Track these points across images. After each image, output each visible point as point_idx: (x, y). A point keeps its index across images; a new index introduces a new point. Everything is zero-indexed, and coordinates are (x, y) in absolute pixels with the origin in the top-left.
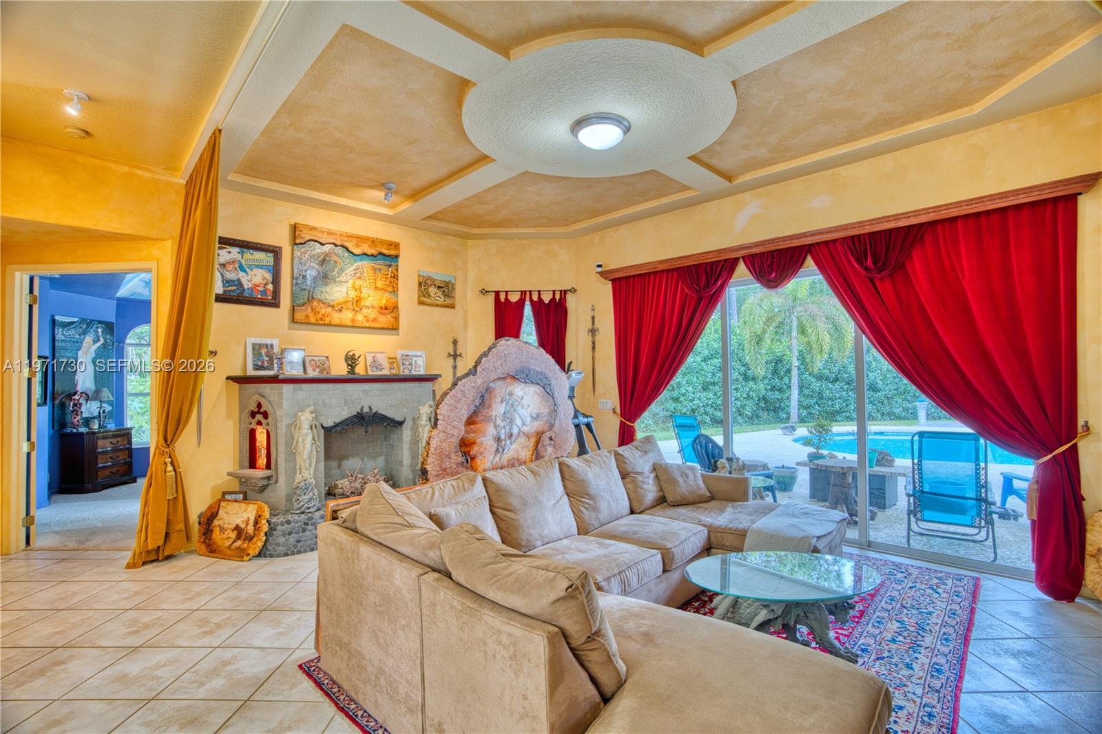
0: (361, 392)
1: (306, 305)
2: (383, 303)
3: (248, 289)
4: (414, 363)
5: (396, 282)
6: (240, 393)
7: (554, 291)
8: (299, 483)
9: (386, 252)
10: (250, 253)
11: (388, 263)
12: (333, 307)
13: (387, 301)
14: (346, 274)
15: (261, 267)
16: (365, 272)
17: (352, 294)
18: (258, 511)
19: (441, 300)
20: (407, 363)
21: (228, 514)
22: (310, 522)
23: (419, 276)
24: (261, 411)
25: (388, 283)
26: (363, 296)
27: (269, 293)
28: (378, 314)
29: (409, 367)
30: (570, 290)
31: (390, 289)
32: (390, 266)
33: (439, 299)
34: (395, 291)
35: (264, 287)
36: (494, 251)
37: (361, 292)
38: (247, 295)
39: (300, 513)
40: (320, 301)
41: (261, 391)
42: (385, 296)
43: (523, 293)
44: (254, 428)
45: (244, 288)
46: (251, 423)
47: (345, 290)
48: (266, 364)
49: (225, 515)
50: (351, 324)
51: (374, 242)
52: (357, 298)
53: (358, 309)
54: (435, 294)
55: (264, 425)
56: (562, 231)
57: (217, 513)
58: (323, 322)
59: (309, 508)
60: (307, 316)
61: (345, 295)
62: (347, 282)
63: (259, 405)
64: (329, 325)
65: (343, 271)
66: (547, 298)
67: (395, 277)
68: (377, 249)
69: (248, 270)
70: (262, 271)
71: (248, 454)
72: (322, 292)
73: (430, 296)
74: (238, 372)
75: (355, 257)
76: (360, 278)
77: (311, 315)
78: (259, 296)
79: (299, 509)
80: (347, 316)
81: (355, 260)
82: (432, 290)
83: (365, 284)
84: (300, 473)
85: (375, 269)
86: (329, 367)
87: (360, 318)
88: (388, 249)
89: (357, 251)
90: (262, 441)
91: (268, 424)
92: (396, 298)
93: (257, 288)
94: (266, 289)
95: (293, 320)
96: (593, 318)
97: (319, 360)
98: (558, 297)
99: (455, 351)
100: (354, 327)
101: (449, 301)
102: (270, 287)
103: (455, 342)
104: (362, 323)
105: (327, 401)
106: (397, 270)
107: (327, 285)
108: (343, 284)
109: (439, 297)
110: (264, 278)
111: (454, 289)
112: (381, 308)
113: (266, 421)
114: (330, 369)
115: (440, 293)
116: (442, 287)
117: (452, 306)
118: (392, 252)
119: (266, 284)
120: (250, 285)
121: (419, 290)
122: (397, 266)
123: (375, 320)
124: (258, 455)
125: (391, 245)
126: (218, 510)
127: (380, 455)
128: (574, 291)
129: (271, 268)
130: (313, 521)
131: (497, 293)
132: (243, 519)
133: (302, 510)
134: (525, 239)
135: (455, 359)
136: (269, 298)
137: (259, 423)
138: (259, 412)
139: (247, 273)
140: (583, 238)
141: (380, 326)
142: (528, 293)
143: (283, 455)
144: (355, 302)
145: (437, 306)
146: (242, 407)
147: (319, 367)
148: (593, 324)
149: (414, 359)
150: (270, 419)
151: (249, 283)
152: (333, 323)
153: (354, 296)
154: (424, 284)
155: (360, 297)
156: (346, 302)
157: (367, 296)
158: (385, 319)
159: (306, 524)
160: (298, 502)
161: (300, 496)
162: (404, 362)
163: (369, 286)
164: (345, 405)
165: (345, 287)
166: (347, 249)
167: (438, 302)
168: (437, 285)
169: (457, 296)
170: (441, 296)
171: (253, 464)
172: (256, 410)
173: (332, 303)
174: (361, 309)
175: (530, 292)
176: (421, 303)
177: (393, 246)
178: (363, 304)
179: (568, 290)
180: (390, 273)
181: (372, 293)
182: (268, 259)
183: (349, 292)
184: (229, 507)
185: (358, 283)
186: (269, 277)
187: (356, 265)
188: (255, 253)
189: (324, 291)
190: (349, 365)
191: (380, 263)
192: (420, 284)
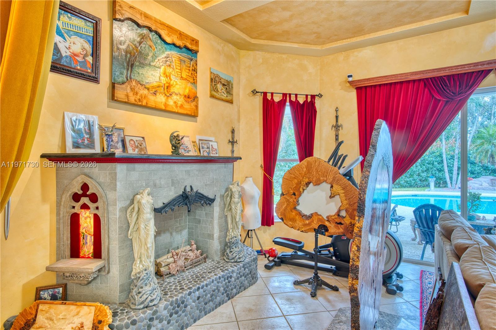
0: (184, 172)
1: (126, 84)
2: (187, 92)
3: (66, 57)
4: (211, 147)
5: (196, 74)
6: (57, 174)
7: (307, 96)
8: (139, 273)
9: (189, 46)
10: (68, 17)
11: (190, 56)
12: (148, 89)
13: (189, 91)
14: (159, 60)
15: (80, 35)
16: (174, 60)
17: (164, 80)
18: (96, 316)
19: (224, 96)
20: (205, 146)
21: (51, 320)
22: (155, 317)
23: (211, 73)
24: (88, 193)
25: (190, 75)
26: (172, 82)
27: (89, 66)
28: (184, 101)
29: (207, 150)
30: (318, 96)
31: (191, 80)
32: (191, 60)
33: (223, 94)
34: (194, 83)
35: (84, 58)
36: (261, 61)
37: (171, 80)
38: (65, 64)
39: (144, 308)
40: (139, 83)
41: (86, 171)
42: (188, 86)
43: (285, 95)
44: (78, 212)
45: (61, 54)
46: (74, 207)
47: (158, 75)
48: (86, 142)
49: (46, 321)
50: (163, 108)
51: (181, 35)
52: (167, 85)
53: (168, 95)
54: (221, 90)
55: (92, 209)
56: (319, 48)
57: (35, 320)
58: (140, 103)
59: (152, 301)
60: (127, 96)
61: (158, 79)
62: (160, 68)
63: (85, 187)
64: (146, 107)
65: (156, 57)
66: (301, 100)
67: (195, 70)
68: (184, 42)
69: (65, 35)
70: (82, 40)
71: (69, 242)
72: (139, 73)
73: (218, 91)
74: (55, 150)
75: (166, 46)
76: (170, 66)
77: (131, 94)
78: (79, 68)
79: (142, 303)
80: (160, 100)
81: (166, 48)
82: (219, 86)
83: (173, 73)
84: (141, 261)
85: (181, 60)
86: (146, 148)
87: (171, 102)
88: (191, 44)
89: (168, 40)
90: (87, 227)
91: (97, 208)
92: (195, 89)
93: (76, 58)
94: (86, 61)
95: (113, 97)
96: (337, 117)
97: (137, 141)
98: (309, 100)
99: (233, 138)
100: (165, 111)
101: (229, 98)
102: (90, 59)
103: (233, 132)
104: (173, 108)
105: (158, 182)
106: (196, 65)
107: (143, 67)
108: (157, 69)
109: (223, 93)
110: (83, 49)
111: (232, 87)
112: (185, 96)
113: (95, 205)
114: (146, 150)
115: (224, 90)
116: (226, 85)
117: (231, 102)
118: (194, 48)
119: (85, 56)
120: (68, 54)
121: (211, 85)
122: (196, 61)
123: (182, 106)
124: (82, 243)
125: (193, 40)
126: (36, 317)
127: (185, 229)
128: (320, 96)
129: (91, 39)
130: (159, 314)
131: (265, 94)
132: (74, 326)
133: (146, 303)
134: (284, 54)
135: (233, 145)
136: (89, 71)
137: (85, 207)
138: (84, 195)
139: (64, 38)
140: (328, 57)
141: (185, 112)
142: (288, 95)
143: (117, 242)
144: (166, 88)
145: (222, 100)
146: (60, 190)
147: (137, 147)
148: (337, 121)
149: (211, 143)
150: (99, 204)
151: (67, 51)
152: (149, 105)
153: (165, 82)
154: (214, 80)
155: (169, 84)
156: (159, 87)
157: (175, 83)
158: (189, 107)
159: (151, 319)
160: (141, 295)
161: (142, 288)
162: (203, 145)
163: (176, 75)
164: (172, 186)
165: (159, 72)
166: (160, 36)
167: (223, 98)
168: (222, 82)
169: (234, 94)
170: (225, 93)
171: (75, 252)
172: (80, 192)
173: (147, 86)
174: (171, 95)
175: (290, 95)
176: (212, 96)
177: (195, 42)
178: (172, 90)
179: (317, 95)
180: (191, 66)
181: (179, 81)
182: (88, 28)
183: (161, 78)
184: (52, 311)
185: (169, 70)
186: (89, 48)
187: (166, 53)
188: (72, 17)
189: (140, 73)
190: (173, 146)
191: (185, 55)
192: (212, 80)
